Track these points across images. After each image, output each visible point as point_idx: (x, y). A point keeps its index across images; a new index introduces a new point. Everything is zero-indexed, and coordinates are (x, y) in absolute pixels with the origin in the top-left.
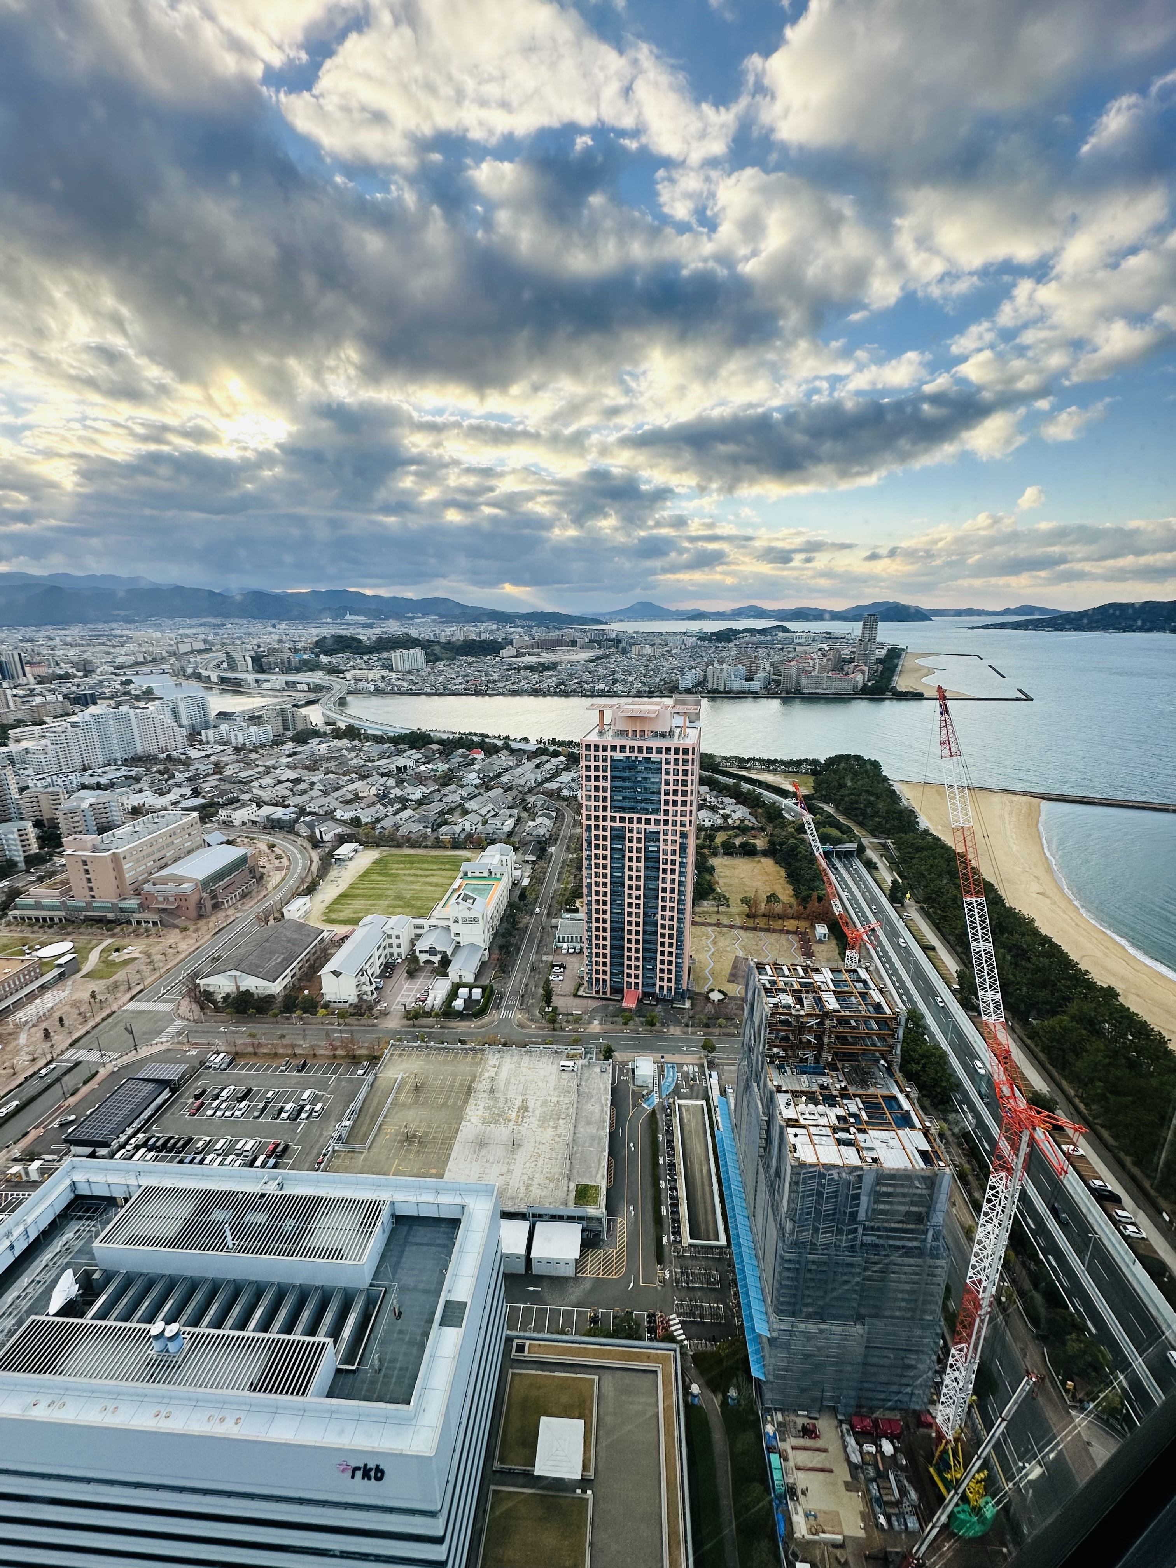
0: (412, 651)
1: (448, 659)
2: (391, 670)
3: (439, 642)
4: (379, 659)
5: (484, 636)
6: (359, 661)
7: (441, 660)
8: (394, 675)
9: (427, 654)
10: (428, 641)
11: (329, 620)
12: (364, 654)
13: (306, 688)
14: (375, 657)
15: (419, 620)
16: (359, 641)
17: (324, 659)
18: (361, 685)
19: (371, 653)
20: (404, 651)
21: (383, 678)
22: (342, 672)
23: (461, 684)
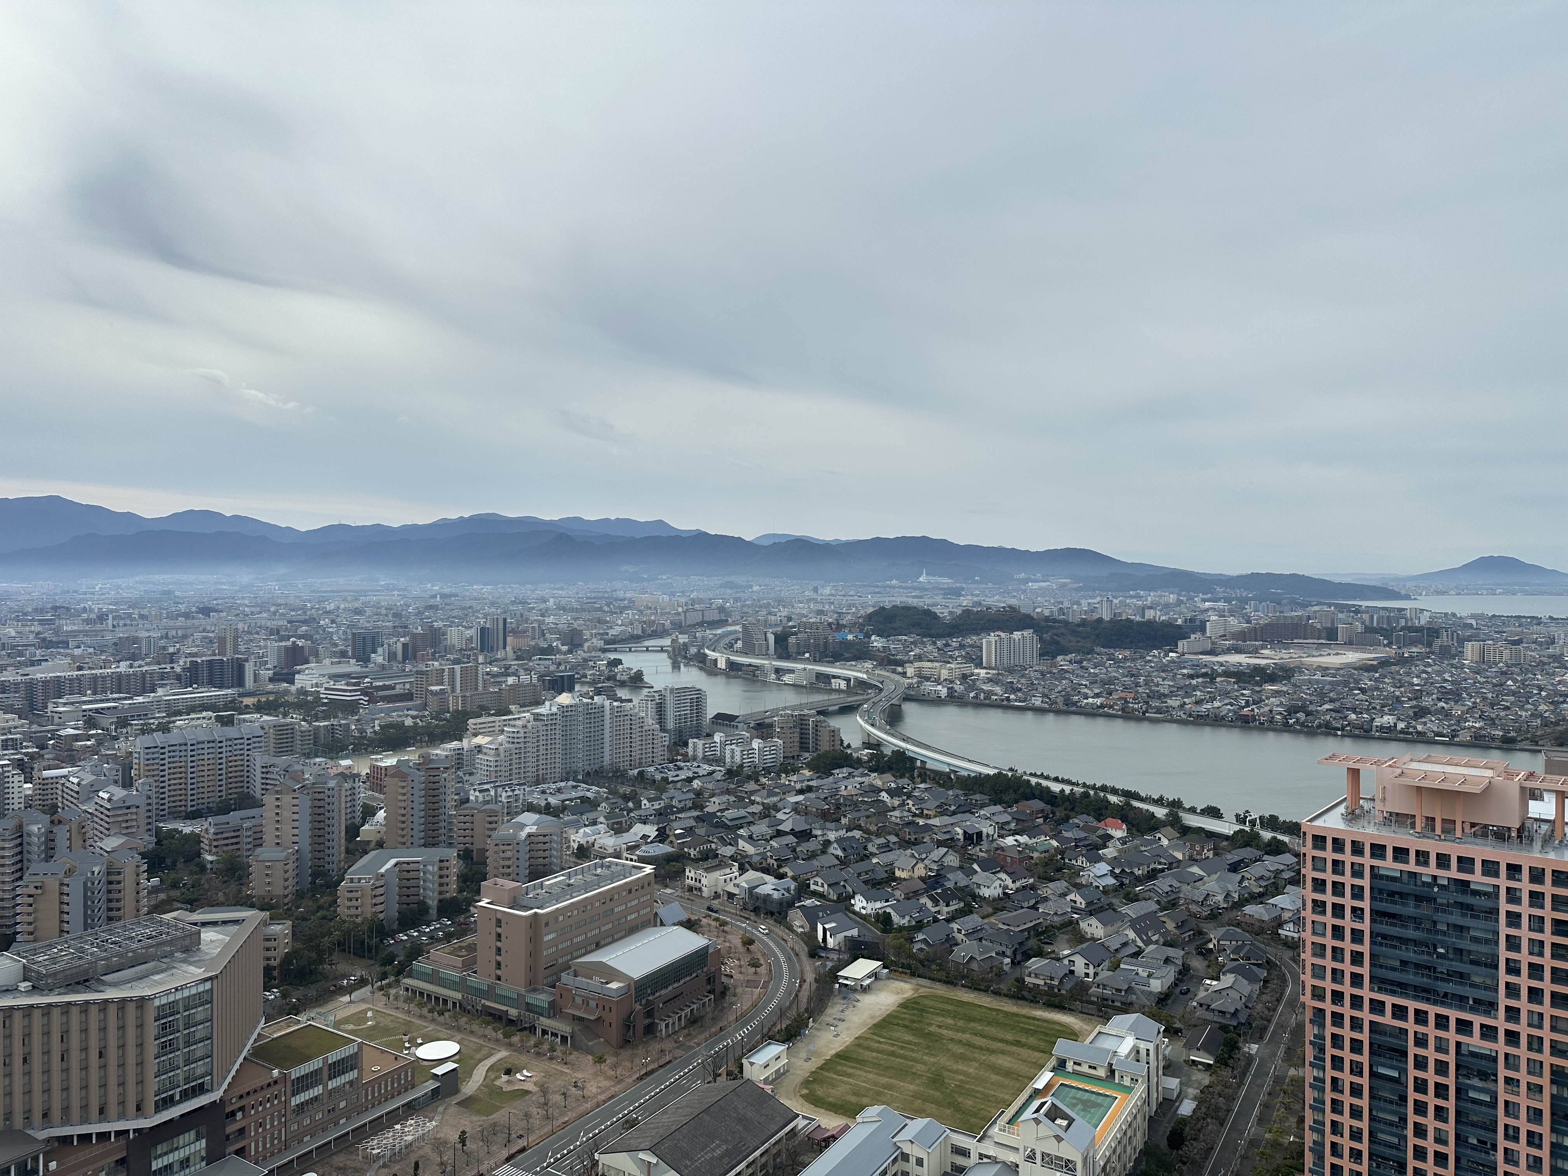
0: (1017, 635)
1: (1077, 651)
2: (980, 665)
3: (1066, 623)
4: (962, 647)
5: (1150, 614)
6: (930, 648)
7: (1064, 652)
8: (983, 672)
9: (1041, 640)
10: (1047, 619)
11: (894, 582)
12: (939, 636)
13: (843, 685)
14: (954, 642)
15: (1036, 586)
16: (934, 616)
17: (877, 642)
18: (928, 687)
19: (951, 635)
20: (1003, 635)
21: (964, 677)
22: (901, 663)
23: (1097, 696)
